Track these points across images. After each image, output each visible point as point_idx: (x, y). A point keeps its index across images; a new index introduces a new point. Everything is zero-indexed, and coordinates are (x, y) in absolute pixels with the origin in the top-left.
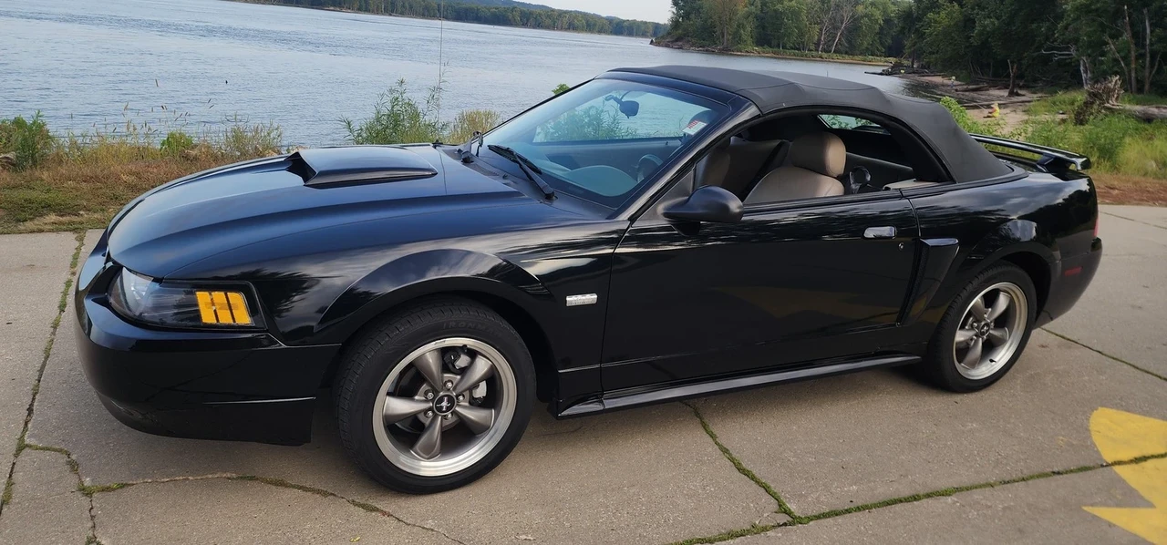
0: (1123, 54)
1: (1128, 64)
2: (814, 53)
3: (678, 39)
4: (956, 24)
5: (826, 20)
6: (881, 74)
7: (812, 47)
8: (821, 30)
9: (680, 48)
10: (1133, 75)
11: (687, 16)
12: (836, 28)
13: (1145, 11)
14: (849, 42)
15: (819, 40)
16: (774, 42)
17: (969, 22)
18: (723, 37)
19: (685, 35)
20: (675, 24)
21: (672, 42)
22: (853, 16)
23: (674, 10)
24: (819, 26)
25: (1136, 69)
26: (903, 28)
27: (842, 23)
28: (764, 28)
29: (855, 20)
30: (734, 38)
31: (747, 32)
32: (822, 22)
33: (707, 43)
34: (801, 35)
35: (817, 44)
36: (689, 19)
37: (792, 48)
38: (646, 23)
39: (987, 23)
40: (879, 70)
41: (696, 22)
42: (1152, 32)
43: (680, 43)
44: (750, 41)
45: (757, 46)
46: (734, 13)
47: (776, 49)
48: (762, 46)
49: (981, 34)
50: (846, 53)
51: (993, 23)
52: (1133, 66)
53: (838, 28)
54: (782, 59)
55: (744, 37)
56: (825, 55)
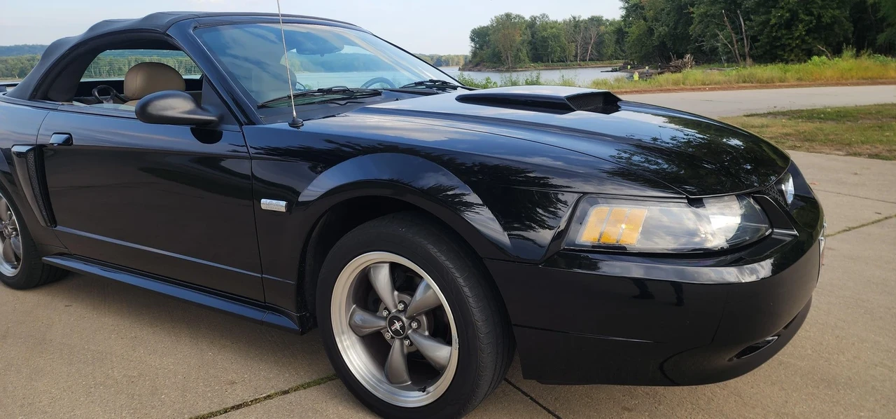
0: (729, 40)
1: (733, 46)
2: (574, 63)
3: (477, 65)
4: (644, 33)
5: (579, 39)
6: (612, 71)
7: (572, 59)
8: (577, 46)
9: (480, 71)
10: (737, 52)
11: (481, 48)
12: (588, 44)
13: (739, 12)
14: (599, 52)
15: (577, 53)
16: (545, 59)
17: (651, 31)
18: (508, 59)
19: (481, 61)
20: (474, 54)
21: (473, 67)
22: (597, 34)
23: (473, 44)
24: (575, 44)
25: (738, 48)
26: (618, 39)
27: (591, 39)
28: (536, 49)
29: (600, 36)
30: (516, 59)
31: (523, 55)
32: (577, 41)
33: (498, 65)
34: (564, 51)
35: (576, 56)
36: (482, 49)
37: (558, 61)
38: (457, 56)
39: (661, 30)
40: (610, 69)
41: (487, 52)
42: (745, 24)
43: (479, 68)
44: (527, 60)
45: (533, 62)
46: (514, 41)
47: (547, 64)
48: (537, 62)
49: (659, 36)
50: (598, 60)
51: (664, 30)
52: (736, 46)
53: (589, 43)
54: (552, 69)
55: (522, 58)
56: (582, 63)
